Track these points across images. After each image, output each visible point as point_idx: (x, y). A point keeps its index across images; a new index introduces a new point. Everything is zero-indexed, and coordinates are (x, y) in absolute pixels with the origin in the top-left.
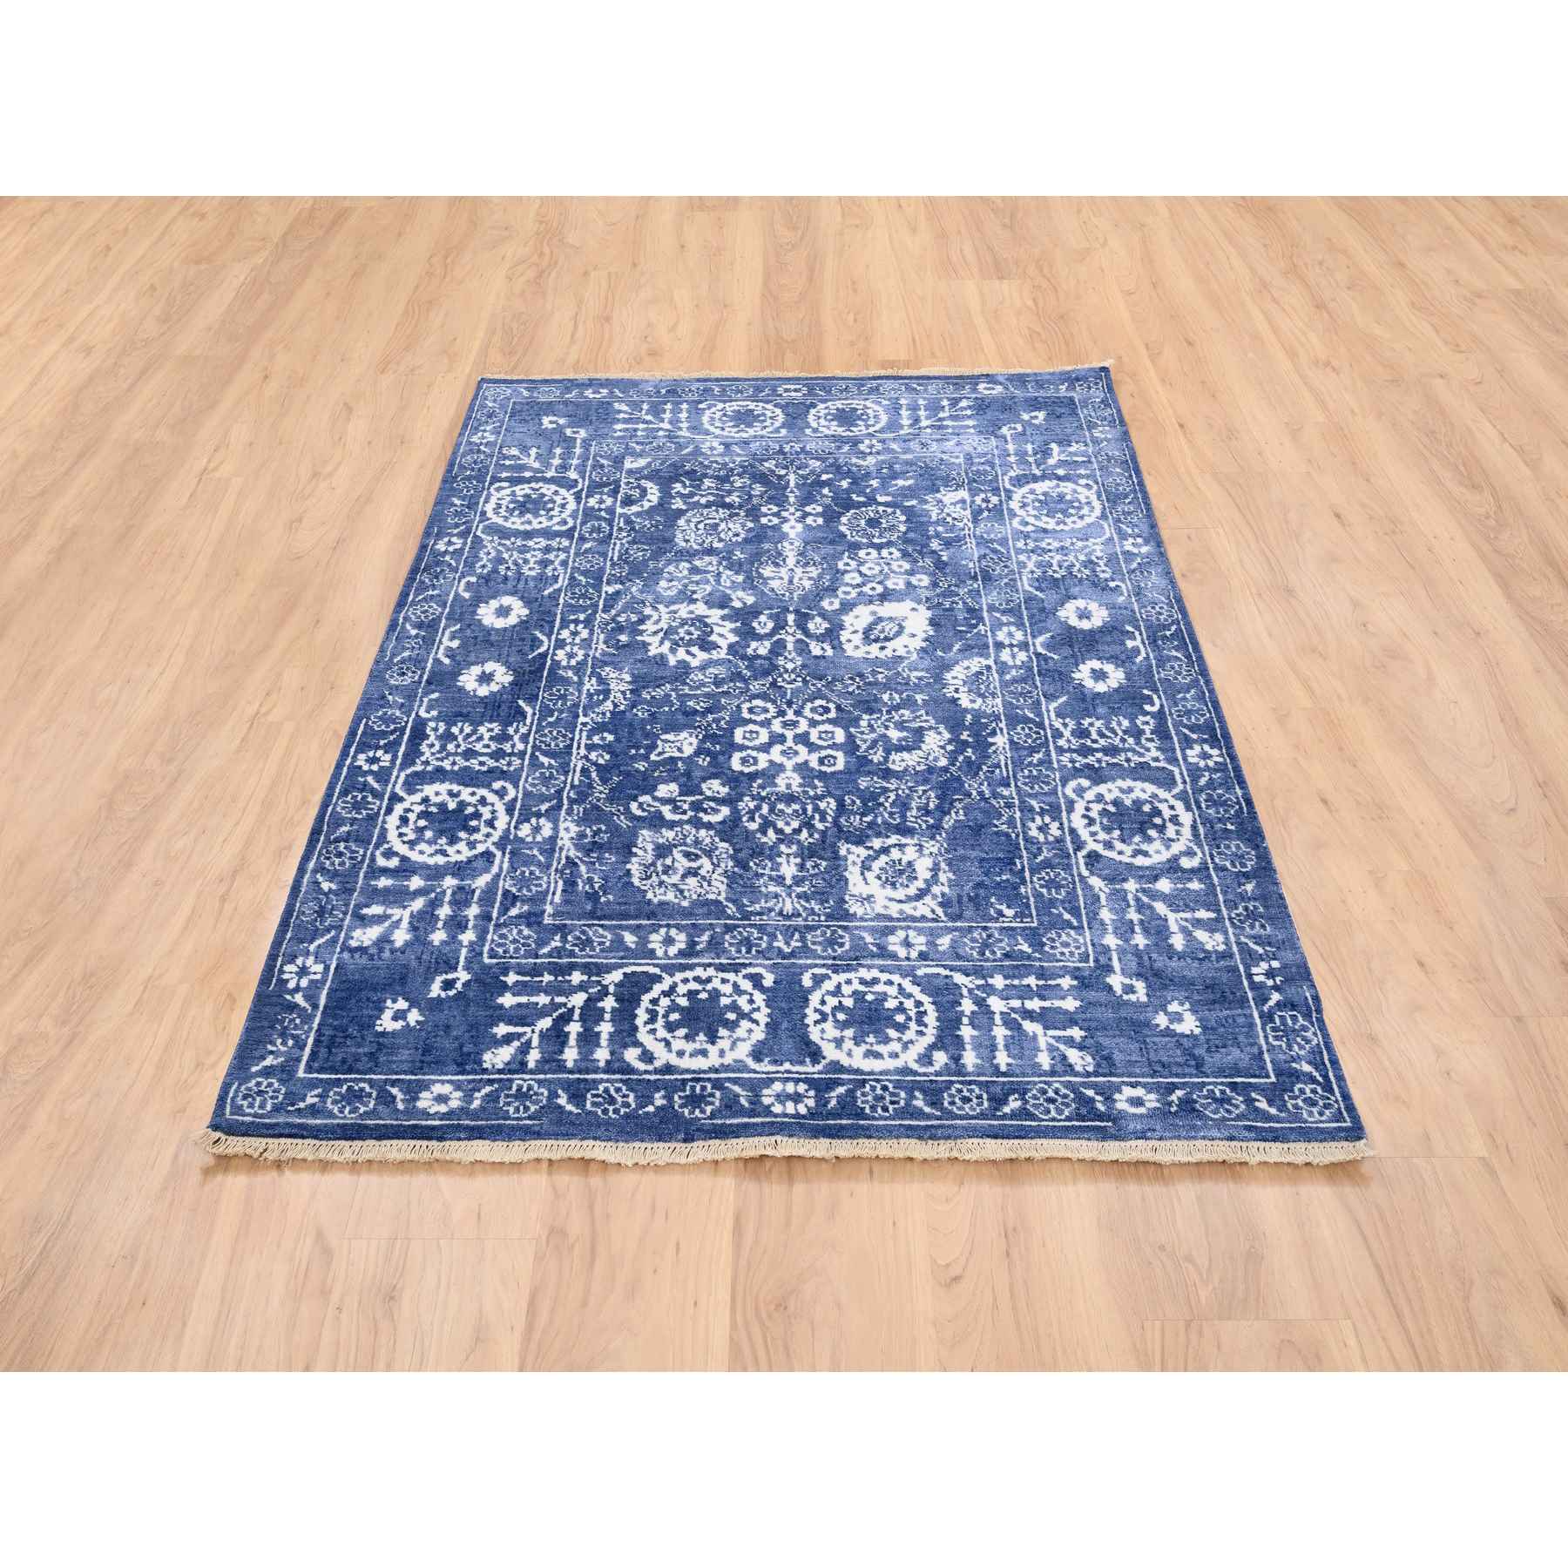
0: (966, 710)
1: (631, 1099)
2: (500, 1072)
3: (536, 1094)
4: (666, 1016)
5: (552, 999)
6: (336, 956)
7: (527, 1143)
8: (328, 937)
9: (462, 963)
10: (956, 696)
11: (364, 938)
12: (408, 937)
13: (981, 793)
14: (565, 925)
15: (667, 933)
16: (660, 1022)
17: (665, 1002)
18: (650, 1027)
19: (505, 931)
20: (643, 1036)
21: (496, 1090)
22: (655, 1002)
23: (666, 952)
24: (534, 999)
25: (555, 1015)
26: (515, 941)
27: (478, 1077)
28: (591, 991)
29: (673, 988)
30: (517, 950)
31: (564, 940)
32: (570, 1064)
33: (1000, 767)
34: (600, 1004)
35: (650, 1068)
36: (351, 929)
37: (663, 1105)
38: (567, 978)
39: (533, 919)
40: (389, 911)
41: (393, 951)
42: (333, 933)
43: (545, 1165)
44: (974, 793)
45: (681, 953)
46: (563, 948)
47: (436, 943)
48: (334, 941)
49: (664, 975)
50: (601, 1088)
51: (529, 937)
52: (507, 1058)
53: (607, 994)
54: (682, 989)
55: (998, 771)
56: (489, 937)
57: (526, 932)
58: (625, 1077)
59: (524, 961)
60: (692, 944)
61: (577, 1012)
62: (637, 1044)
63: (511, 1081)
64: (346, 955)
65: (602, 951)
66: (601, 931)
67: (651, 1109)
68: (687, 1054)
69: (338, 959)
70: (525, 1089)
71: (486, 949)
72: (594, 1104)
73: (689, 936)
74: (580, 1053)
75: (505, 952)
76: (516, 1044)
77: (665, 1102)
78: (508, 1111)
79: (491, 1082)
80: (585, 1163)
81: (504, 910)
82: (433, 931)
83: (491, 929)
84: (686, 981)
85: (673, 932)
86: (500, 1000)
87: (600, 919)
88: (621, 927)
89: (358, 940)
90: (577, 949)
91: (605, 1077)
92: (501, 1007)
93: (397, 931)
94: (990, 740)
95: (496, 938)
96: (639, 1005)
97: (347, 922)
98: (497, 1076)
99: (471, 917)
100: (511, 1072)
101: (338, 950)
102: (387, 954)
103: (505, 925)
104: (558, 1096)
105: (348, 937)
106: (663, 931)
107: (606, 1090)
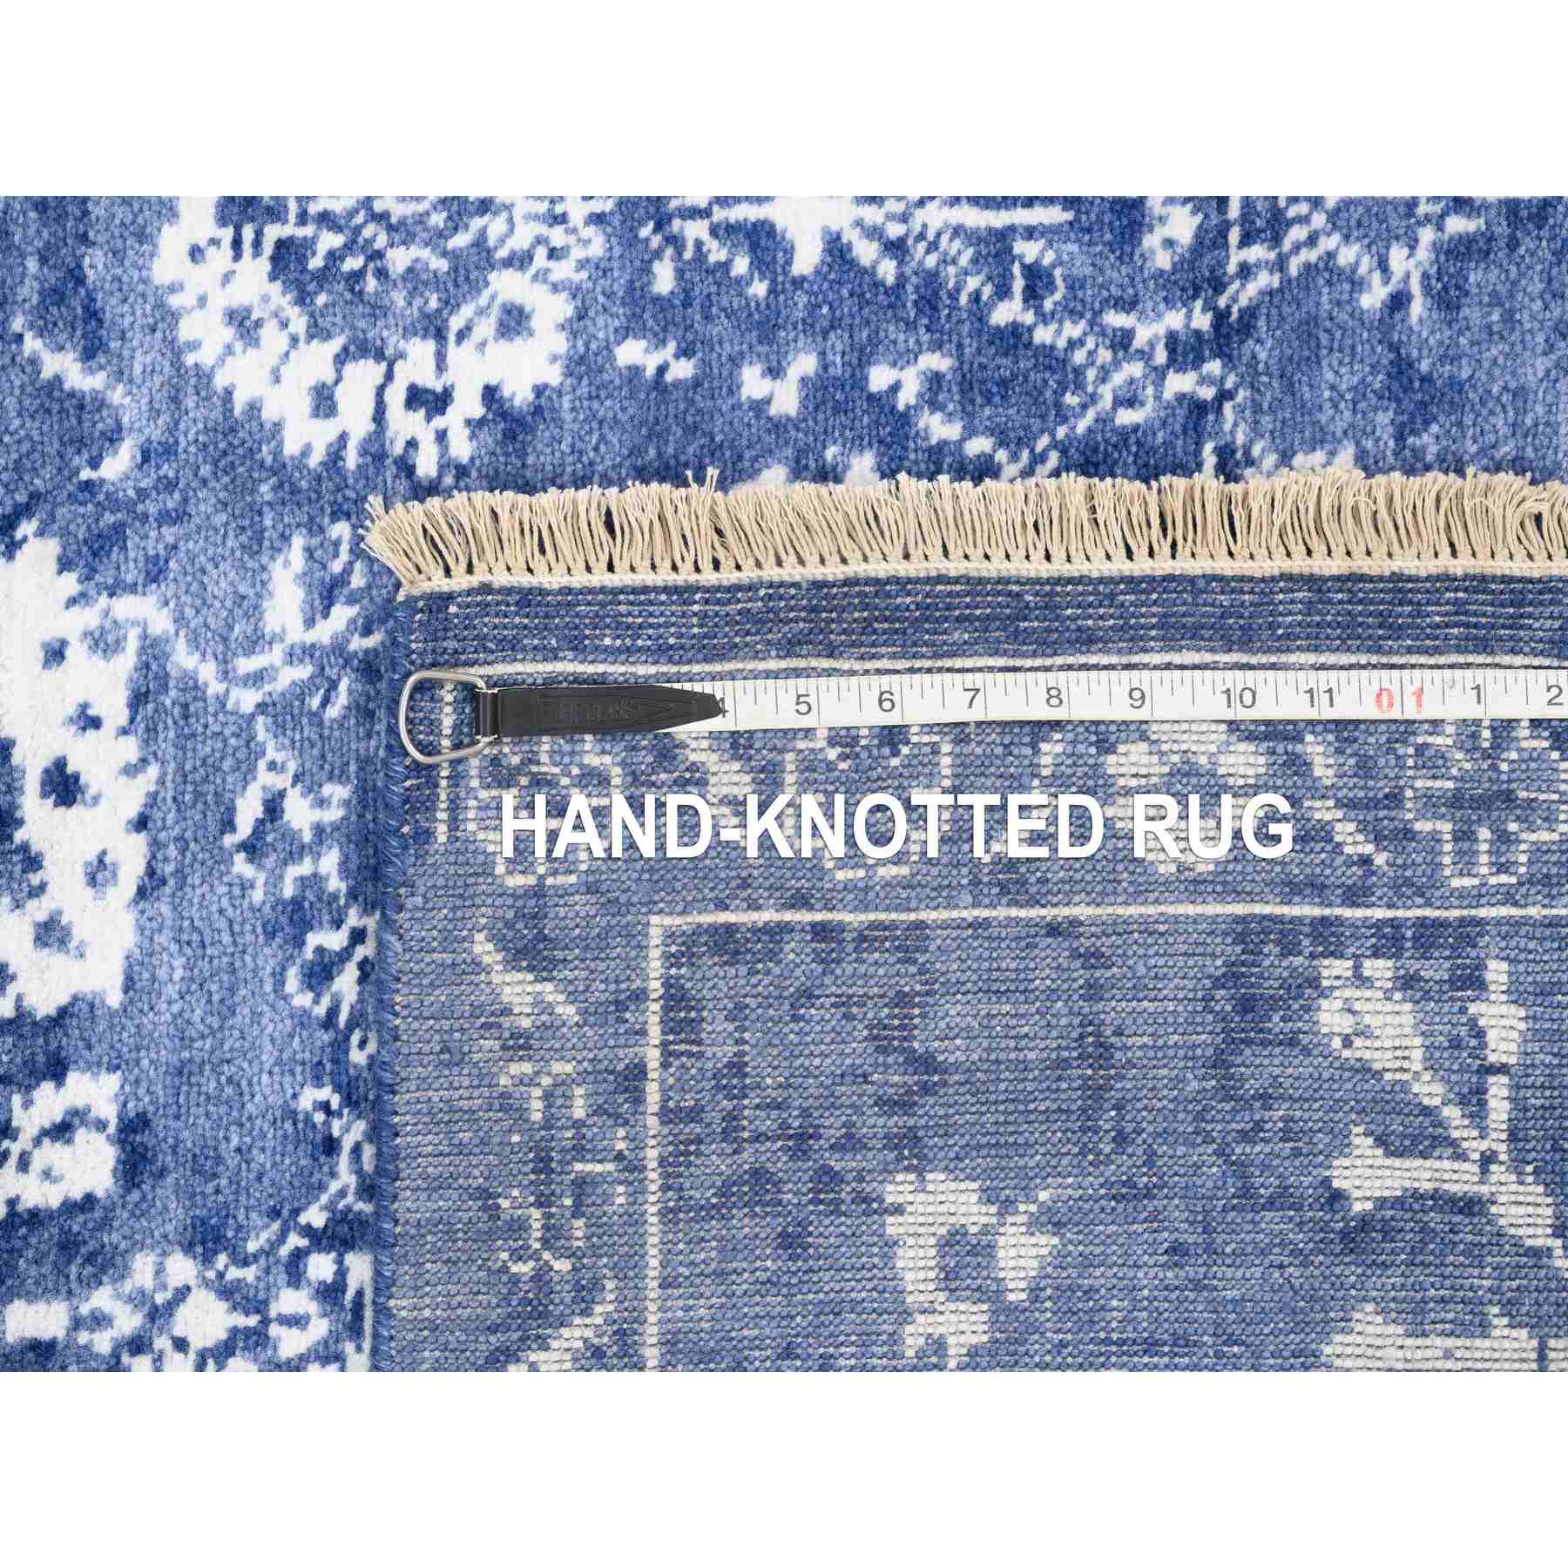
0: (584, 365)
10: (468, 404)
13: (1184, 351)
33: (1003, 236)
44: (1180, 383)
55: (1028, 250)
94: (807, 258)
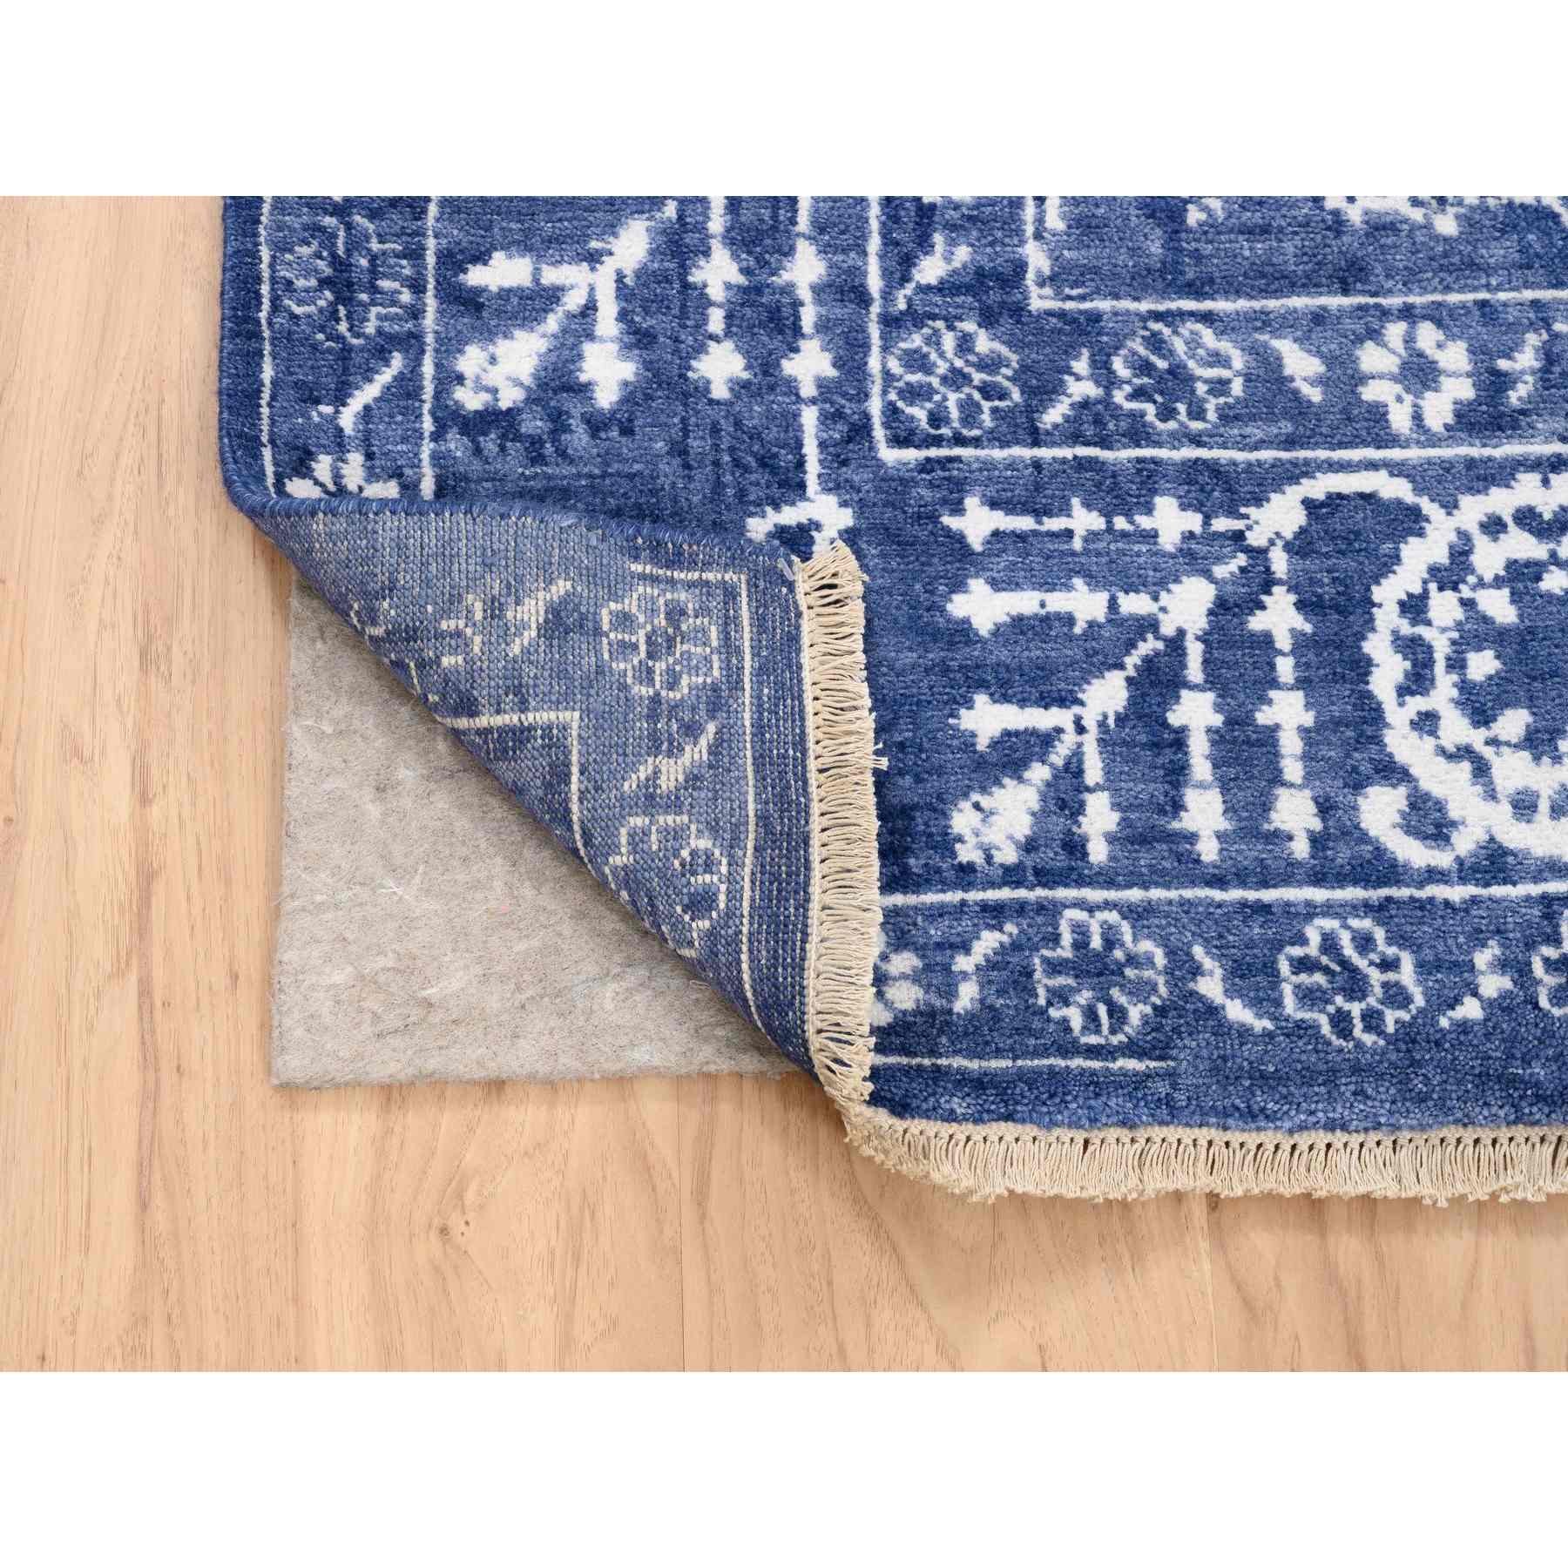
1: (1406, 974)
2: (1012, 876)
3: (1132, 960)
4: (1456, 664)
5: (1113, 605)
6: (427, 449)
7: (1141, 1134)
8: (385, 376)
9: (813, 468)
11: (495, 377)
12: (628, 370)
14: (1095, 317)
15: (1409, 340)
16: (1445, 687)
17: (1445, 608)
18: (1416, 704)
19: (916, 341)
20: (1401, 742)
21: (1016, 946)
22: (1414, 607)
23: (1417, 417)
24: (1058, 602)
25: (1132, 661)
26: (956, 379)
27: (953, 897)
28: (1220, 571)
29: (1461, 553)
30: (970, 412)
31: (1103, 373)
32: (1208, 850)
34: (1257, 622)
35: (1443, 859)
36: (450, 346)
37: (1506, 995)
38: (1144, 522)
39: (994, 297)
40: (552, 276)
41: (596, 423)
42: (397, 361)
43: (1199, 1212)
45: (1468, 421)
46: (1107, 401)
47: (720, 392)
48: (406, 387)
49: (1428, 506)
50: (1313, 935)
51: (990, 364)
52: (1023, 827)
53: (1268, 584)
54: (1489, 558)
56: (874, 363)
57: (984, 344)
58: (1376, 894)
59: (998, 454)
60: (1494, 383)
61: (1195, 652)
62: (1392, 772)
63: (1050, 911)
64: (456, 444)
65: (1226, 417)
66: (1208, 336)
67: (1470, 1009)
68: (1544, 806)
69: (436, 457)
70: (1096, 943)
71: (875, 406)
72: (1308, 996)
73: (1479, 352)
74: (1230, 810)
75: (936, 419)
76: (1039, 773)
77: (1506, 983)
78: (1065, 1024)
79: (995, 914)
80: (1313, 1207)
81: (901, 266)
82: (700, 349)
83: (874, 331)
84: (1493, 527)
85: (1427, 336)
86: (959, 606)
87: (1199, 295)
88: (1264, 321)
89: (480, 387)
90: (1150, 410)
91: (1318, 895)
92: (962, 631)
93: (588, 348)
95: (895, 366)
96: (1369, 623)
97: (429, 320)
98: (1005, 894)
99: (805, 294)
100: (1045, 877)
101: (428, 425)
102: (579, 438)
103: (914, 318)
104: (1196, 971)
105: (449, 378)
106: (1395, 331)
107: (1329, 944)
